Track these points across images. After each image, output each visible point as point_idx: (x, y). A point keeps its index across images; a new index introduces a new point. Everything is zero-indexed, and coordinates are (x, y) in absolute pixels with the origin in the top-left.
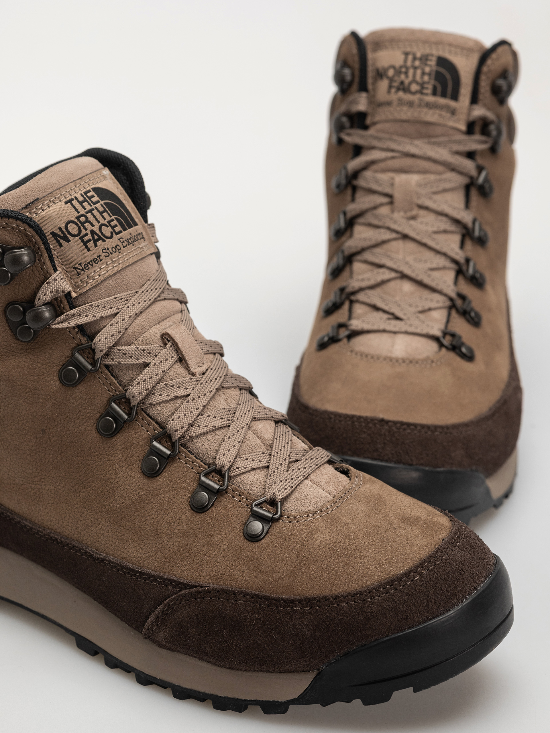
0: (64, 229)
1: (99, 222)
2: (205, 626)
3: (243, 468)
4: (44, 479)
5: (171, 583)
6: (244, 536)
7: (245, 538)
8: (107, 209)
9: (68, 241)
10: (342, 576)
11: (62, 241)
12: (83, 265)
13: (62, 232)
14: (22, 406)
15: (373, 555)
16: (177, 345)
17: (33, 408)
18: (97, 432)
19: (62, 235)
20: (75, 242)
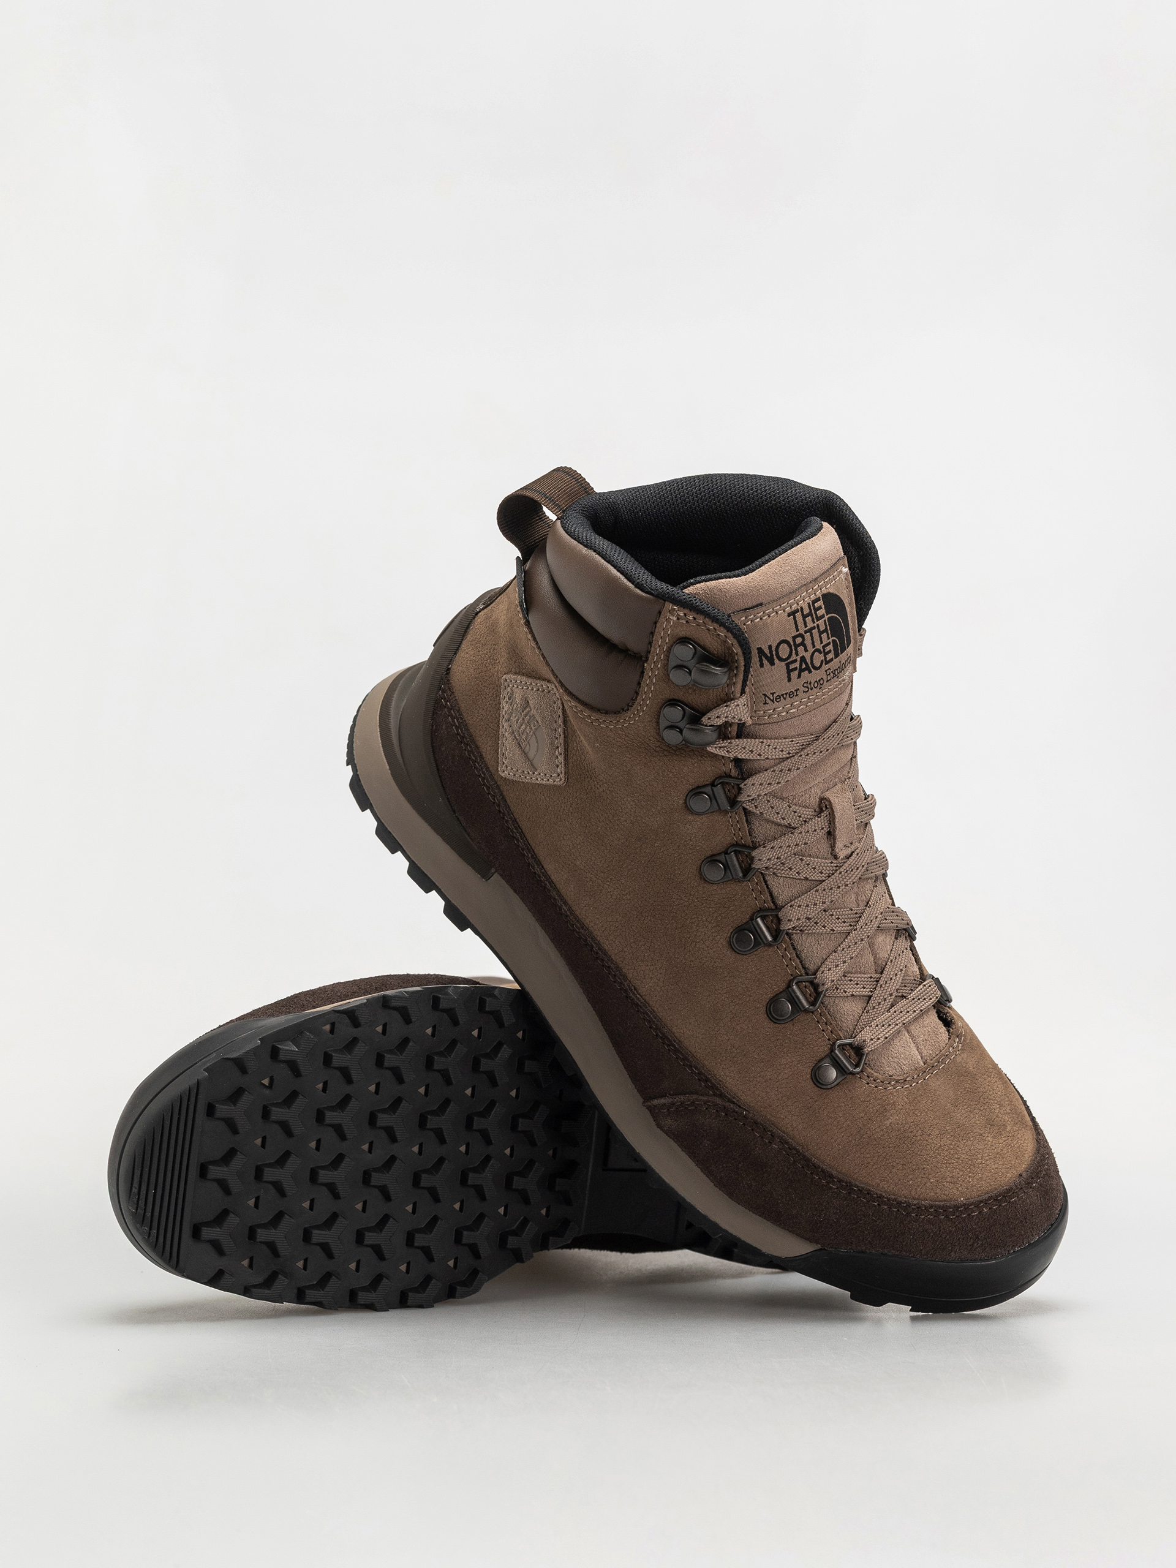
0: (773, 649)
1: (814, 646)
2: (723, 1146)
3: (842, 991)
4: (611, 879)
5: (706, 1081)
6: (811, 1075)
7: (812, 1078)
8: (829, 632)
9: (772, 663)
10: (897, 1174)
11: (765, 662)
12: (775, 695)
13: (771, 652)
14: (629, 803)
15: (940, 1164)
16: (834, 819)
17: (640, 812)
18: (698, 869)
19: (769, 655)
20: (781, 667)
